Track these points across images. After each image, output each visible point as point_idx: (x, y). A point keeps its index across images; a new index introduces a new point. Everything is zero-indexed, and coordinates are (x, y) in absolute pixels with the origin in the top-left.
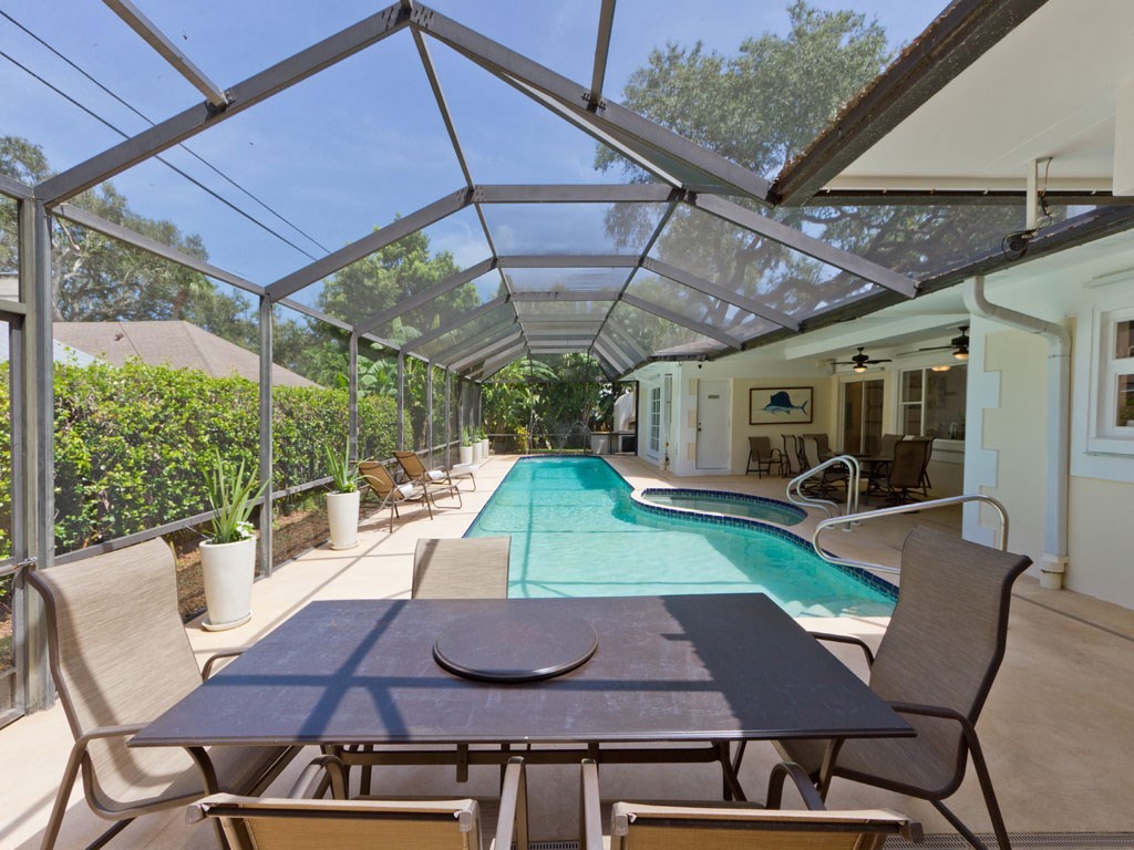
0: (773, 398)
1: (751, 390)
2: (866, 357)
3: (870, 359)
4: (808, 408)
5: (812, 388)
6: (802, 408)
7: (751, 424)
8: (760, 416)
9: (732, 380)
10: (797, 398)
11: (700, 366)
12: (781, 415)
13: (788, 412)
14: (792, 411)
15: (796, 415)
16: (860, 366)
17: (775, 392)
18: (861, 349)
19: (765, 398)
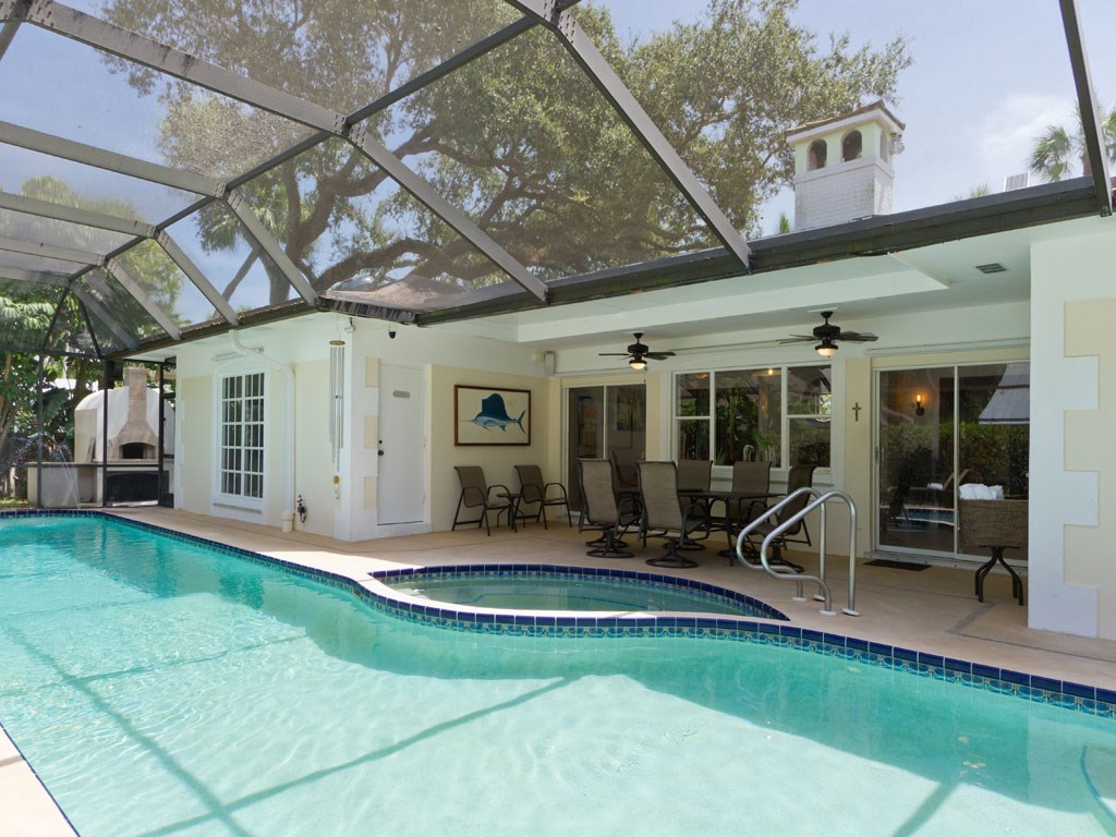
0: (484, 402)
1: (457, 387)
2: (646, 348)
3: (650, 350)
4: (525, 421)
5: (529, 392)
6: (519, 422)
7: (457, 444)
8: (471, 431)
9: (428, 368)
10: (513, 405)
11: (393, 335)
12: (494, 432)
13: (503, 427)
14: (509, 426)
15: (513, 433)
16: (638, 360)
17: (487, 394)
18: (638, 336)
19: (473, 402)
